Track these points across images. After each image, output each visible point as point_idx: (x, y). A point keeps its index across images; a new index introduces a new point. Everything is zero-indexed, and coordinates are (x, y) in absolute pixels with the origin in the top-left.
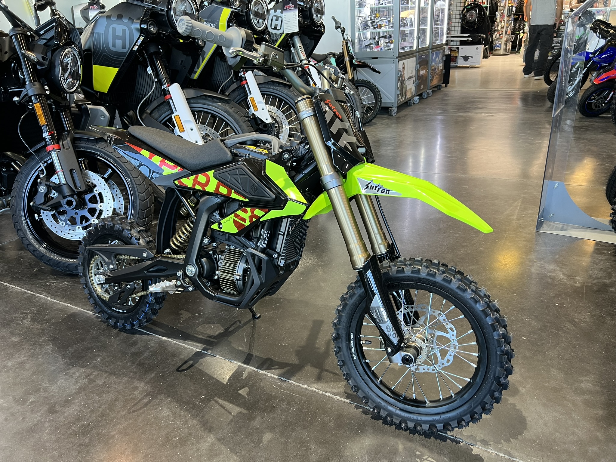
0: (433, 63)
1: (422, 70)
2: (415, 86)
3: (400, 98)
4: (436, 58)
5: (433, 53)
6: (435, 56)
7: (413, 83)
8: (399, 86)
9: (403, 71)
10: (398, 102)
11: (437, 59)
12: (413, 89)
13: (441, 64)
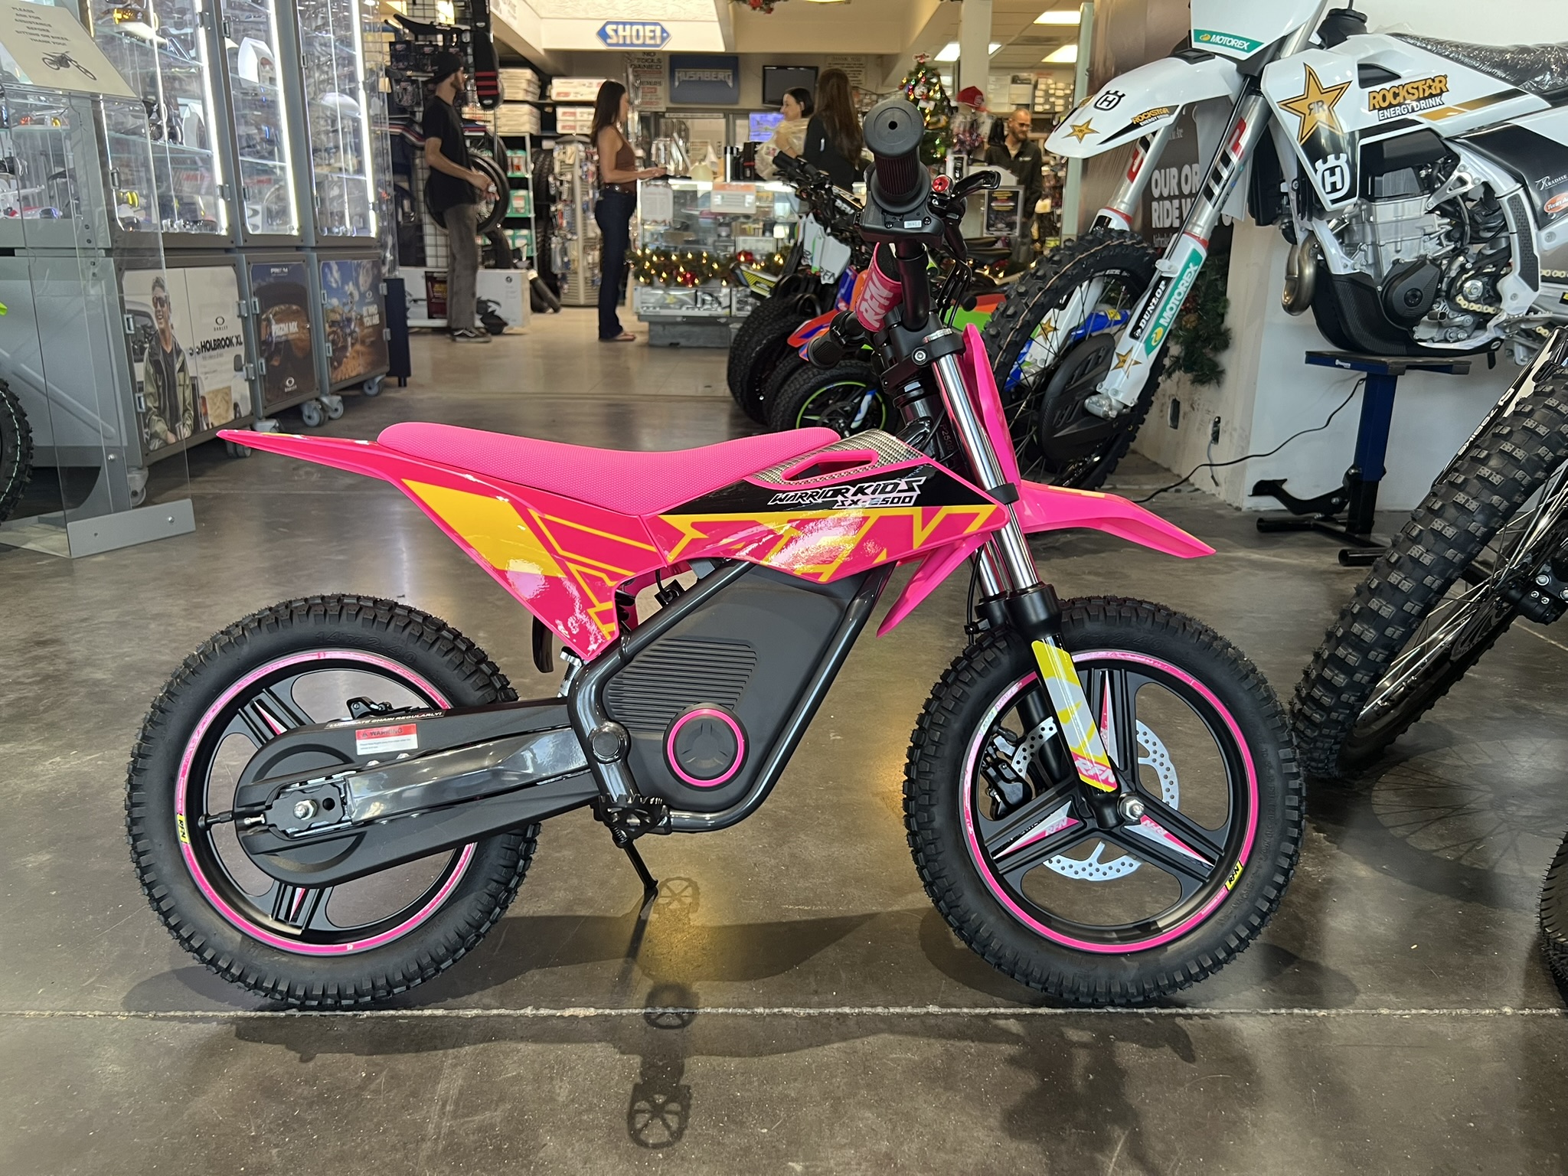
0: (335, 302)
1: (278, 322)
2: (248, 379)
3: (160, 426)
4: (345, 280)
5: (328, 265)
6: (336, 274)
7: (238, 368)
8: (140, 376)
9: (164, 317)
10: (144, 445)
11: (350, 288)
12: (241, 390)
13: (374, 309)
